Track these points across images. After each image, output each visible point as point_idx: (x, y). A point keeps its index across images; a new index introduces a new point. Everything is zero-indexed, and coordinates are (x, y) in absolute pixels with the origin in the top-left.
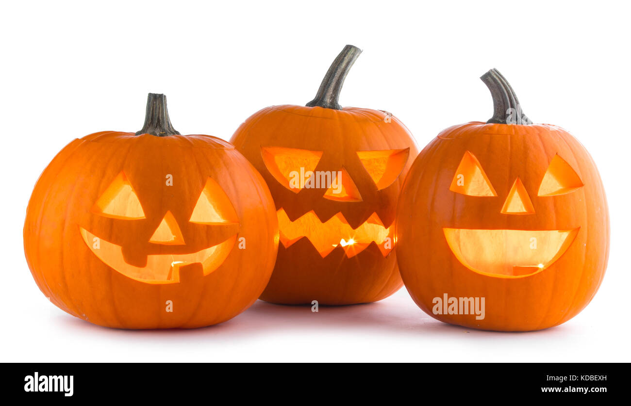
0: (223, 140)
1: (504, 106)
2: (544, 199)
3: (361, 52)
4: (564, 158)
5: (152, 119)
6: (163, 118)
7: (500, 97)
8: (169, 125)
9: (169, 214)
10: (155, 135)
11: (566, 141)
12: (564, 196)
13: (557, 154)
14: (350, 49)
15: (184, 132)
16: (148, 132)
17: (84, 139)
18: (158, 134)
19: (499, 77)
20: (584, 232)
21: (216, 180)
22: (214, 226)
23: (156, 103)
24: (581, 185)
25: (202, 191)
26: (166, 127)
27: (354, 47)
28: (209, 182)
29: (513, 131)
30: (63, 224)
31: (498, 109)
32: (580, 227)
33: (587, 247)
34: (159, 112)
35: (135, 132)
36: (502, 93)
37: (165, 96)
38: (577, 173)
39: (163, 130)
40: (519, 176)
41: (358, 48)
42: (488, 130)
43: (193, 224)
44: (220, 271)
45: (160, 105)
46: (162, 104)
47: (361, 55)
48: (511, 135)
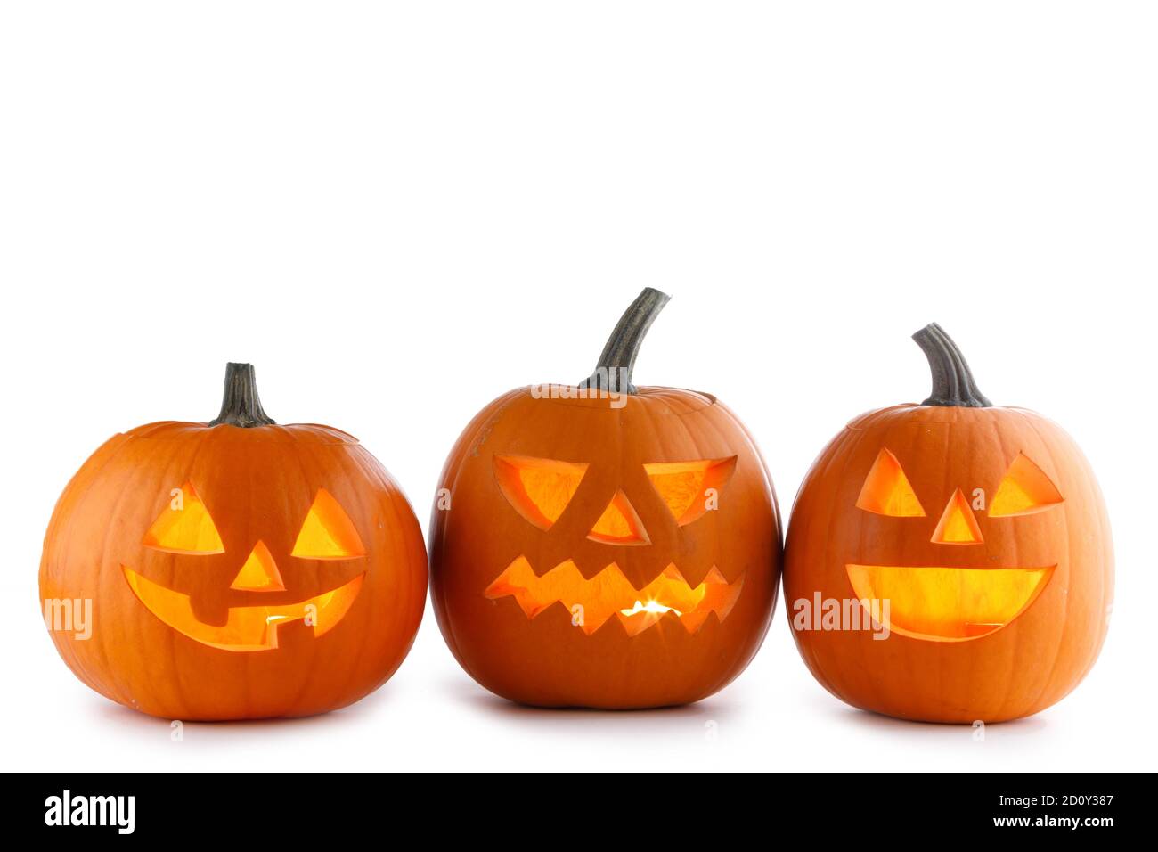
0: (339, 431)
1: (948, 379)
2: (998, 521)
3: (667, 299)
4: (1033, 459)
5: (233, 402)
6: (250, 400)
7: (942, 366)
8: (259, 411)
9: (261, 546)
10: (238, 425)
11: (1038, 432)
12: (1030, 516)
13: (1021, 452)
14: (650, 294)
15: (281, 421)
16: (228, 421)
17: (130, 433)
18: (242, 424)
19: (939, 336)
20: (1064, 572)
21: (331, 490)
22: (329, 562)
23: (239, 377)
24: (1060, 500)
25: (310, 507)
26: (253, 412)
27: (657, 292)
28: (322, 496)
29: (955, 417)
30: (99, 563)
31: (938, 384)
32: (1056, 565)
33: (1070, 596)
34: (243, 391)
35: (208, 420)
36: (945, 360)
37: (252, 367)
38: (1054, 482)
39: (251, 418)
40: (959, 486)
41: (662, 294)
42: (916, 415)
43: (297, 559)
44: (339, 630)
45: (245, 379)
46: (248, 380)
47: (669, 304)
48: (950, 423)
